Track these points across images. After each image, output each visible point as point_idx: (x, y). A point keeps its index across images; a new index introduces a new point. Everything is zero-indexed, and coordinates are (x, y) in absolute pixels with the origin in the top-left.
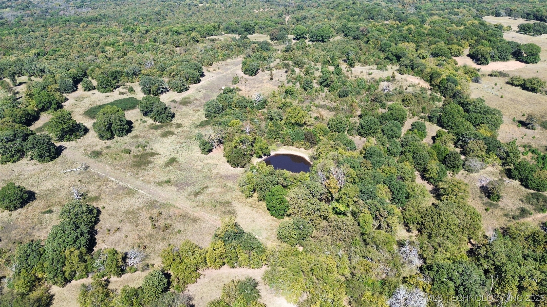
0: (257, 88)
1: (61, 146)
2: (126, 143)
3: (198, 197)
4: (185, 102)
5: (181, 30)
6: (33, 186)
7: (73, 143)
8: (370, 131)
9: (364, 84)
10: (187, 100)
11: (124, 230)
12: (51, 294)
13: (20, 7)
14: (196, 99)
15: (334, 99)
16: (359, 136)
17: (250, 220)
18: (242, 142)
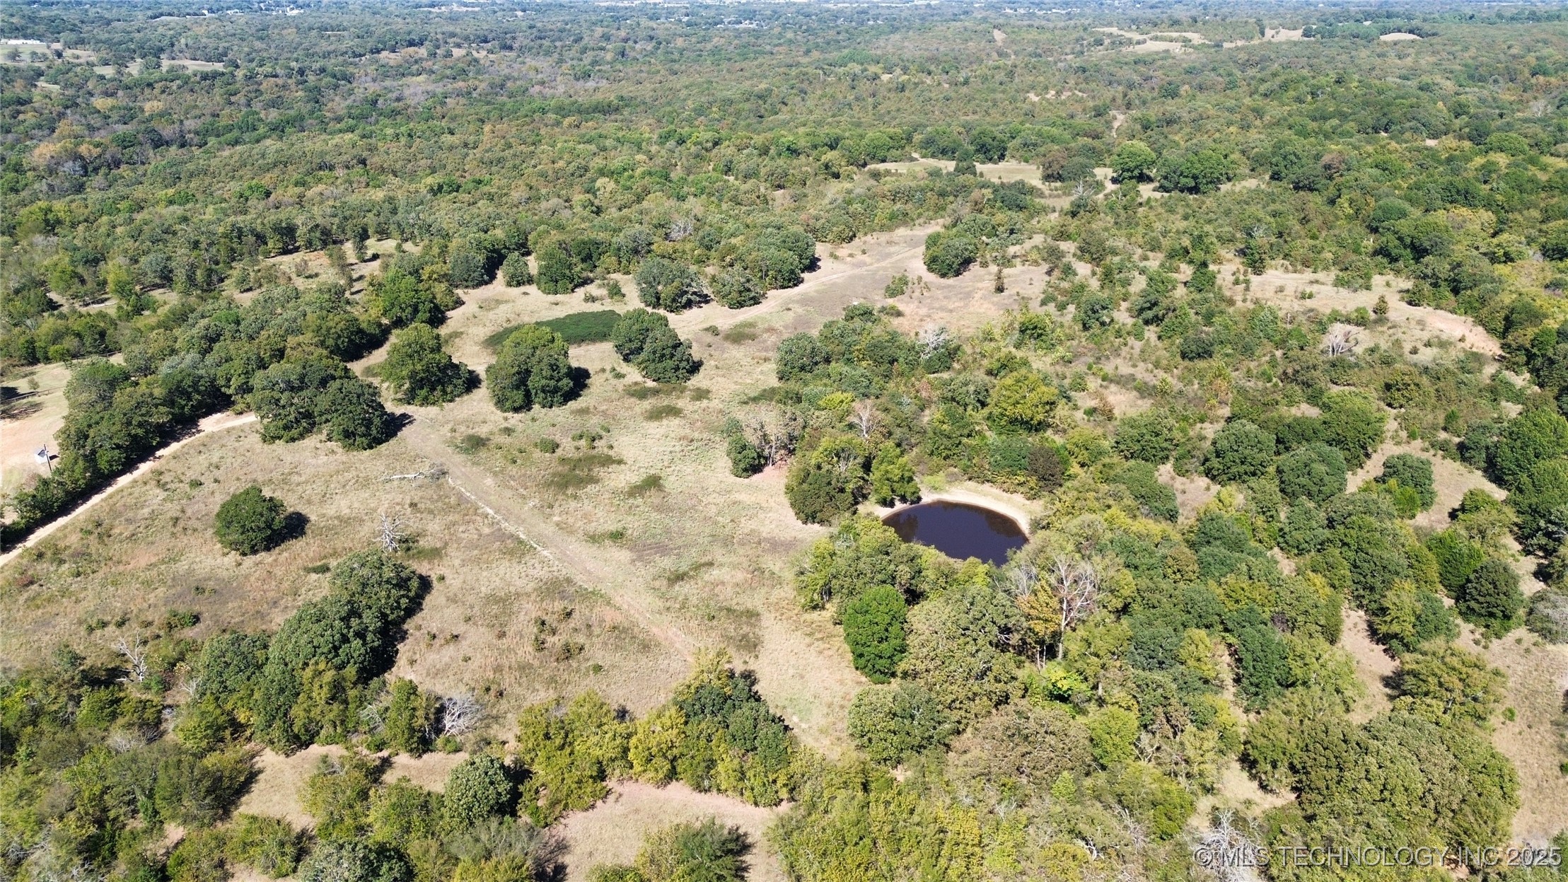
0: (951, 311)
1: (404, 416)
2: (554, 425)
3: (677, 588)
4: (738, 336)
5: (802, 143)
6: (309, 502)
7: (432, 411)
8: (1242, 469)
9: (1272, 326)
10: (747, 330)
11: (468, 642)
12: (256, 767)
13: (448, 72)
14: (771, 330)
15: (1164, 362)
16: (1207, 480)
17: (791, 671)
18: (838, 455)
